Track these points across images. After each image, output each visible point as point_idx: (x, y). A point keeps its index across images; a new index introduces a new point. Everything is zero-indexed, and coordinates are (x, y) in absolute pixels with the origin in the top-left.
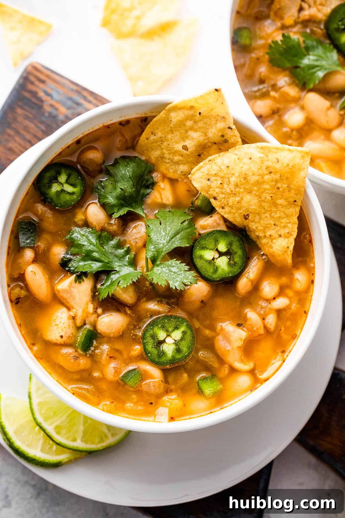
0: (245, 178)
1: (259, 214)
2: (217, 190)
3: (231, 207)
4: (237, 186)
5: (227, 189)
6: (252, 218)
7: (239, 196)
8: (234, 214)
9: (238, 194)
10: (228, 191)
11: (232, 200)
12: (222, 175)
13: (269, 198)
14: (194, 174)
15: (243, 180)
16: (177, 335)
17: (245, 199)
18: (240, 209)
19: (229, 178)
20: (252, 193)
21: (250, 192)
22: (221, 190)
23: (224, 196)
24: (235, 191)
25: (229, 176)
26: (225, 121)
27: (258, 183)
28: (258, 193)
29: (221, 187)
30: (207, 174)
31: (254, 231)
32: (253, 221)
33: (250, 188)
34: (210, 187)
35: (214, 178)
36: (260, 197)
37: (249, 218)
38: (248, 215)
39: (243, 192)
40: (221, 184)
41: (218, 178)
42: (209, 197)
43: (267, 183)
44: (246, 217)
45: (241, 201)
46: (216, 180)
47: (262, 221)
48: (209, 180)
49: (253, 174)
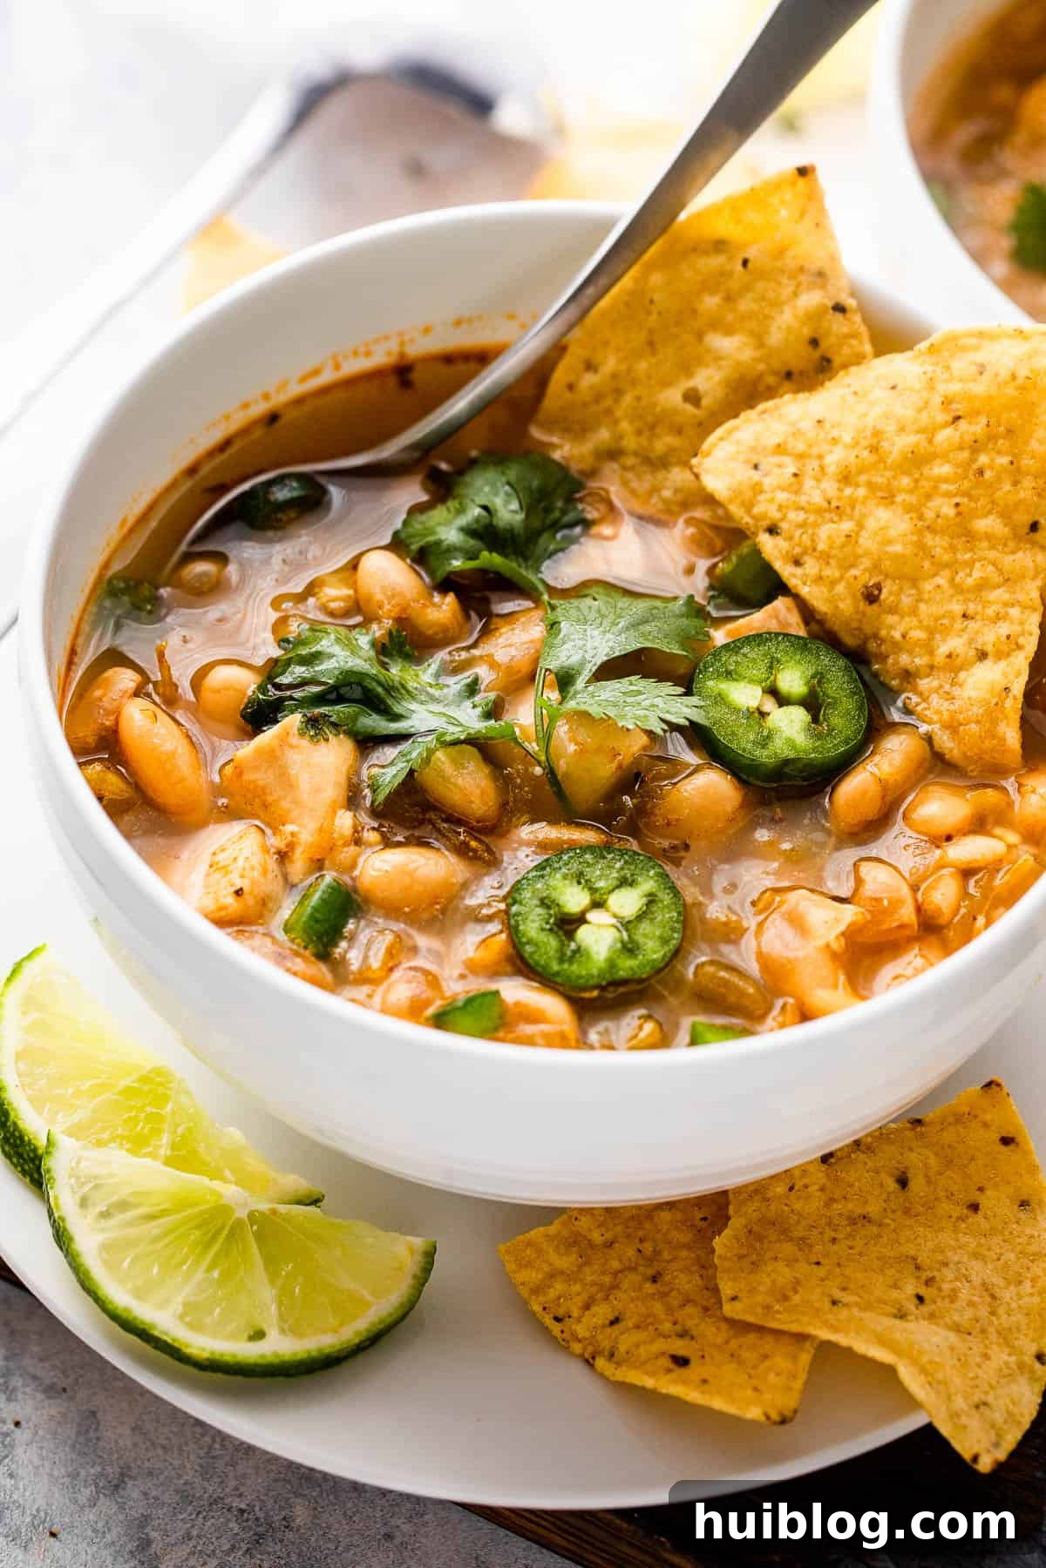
0: (874, 449)
1: (914, 582)
2: (782, 496)
3: (825, 558)
4: (846, 478)
5: (814, 494)
6: (891, 593)
7: (851, 518)
8: (833, 583)
9: (848, 511)
10: (817, 499)
11: (829, 532)
12: (800, 447)
13: (949, 511)
14: (708, 454)
15: (866, 453)
16: (627, 902)
17: (871, 524)
18: (852, 566)
19: (820, 457)
20: (893, 503)
21: (888, 498)
22: (793, 498)
23: (801, 516)
24: (839, 499)
25: (825, 448)
26: (823, 287)
27: (916, 461)
28: (913, 499)
29: (795, 488)
30: (753, 449)
31: (897, 647)
32: (893, 610)
33: (889, 484)
34: (757, 489)
35: (776, 459)
36: (921, 517)
37: (882, 597)
38: (879, 587)
39: (866, 498)
40: (795, 475)
41: (787, 460)
42: (753, 529)
43: (944, 457)
44: (871, 597)
45: (858, 534)
46: (780, 466)
47: (923, 607)
48: (756, 467)
49: (902, 430)
